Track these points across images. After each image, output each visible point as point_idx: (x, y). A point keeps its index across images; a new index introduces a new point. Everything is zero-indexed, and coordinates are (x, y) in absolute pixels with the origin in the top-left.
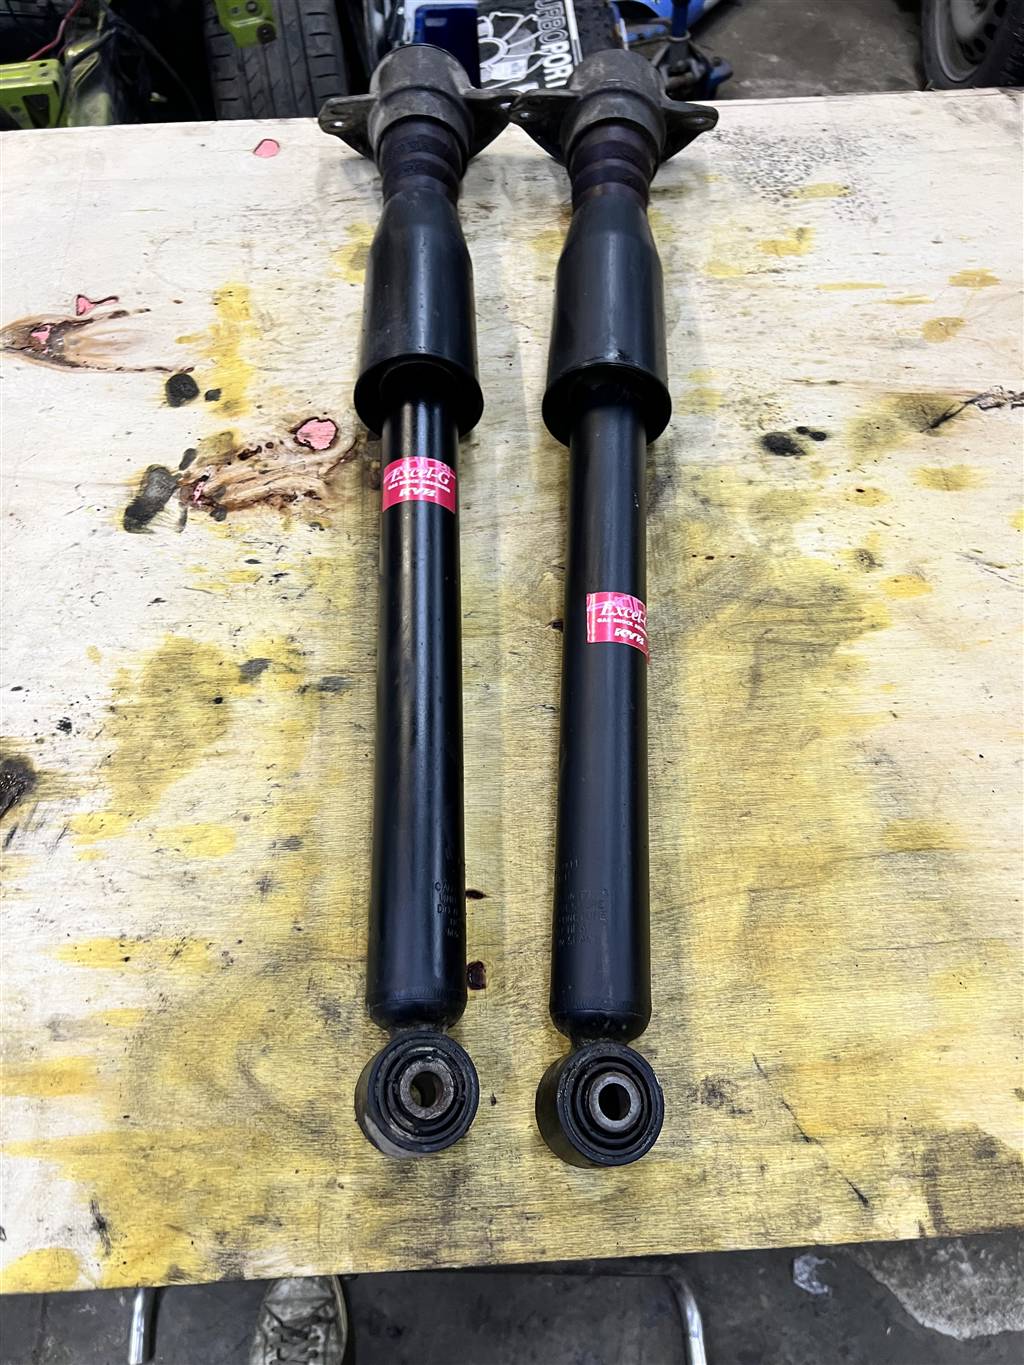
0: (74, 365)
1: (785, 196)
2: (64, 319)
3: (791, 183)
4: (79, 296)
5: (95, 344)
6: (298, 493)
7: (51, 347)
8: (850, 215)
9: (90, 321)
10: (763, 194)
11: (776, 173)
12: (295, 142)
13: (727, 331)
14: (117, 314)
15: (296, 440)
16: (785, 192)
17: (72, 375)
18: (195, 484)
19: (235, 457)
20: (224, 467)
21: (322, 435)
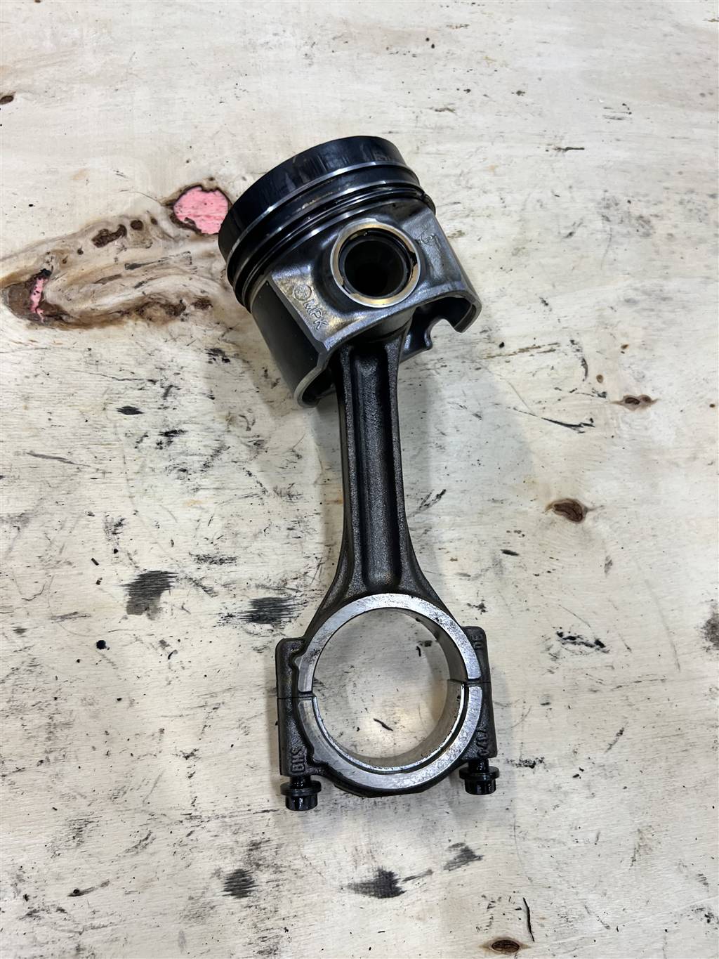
6: (184, 301)
13: (703, 95)
15: (174, 219)
18: (31, 284)
19: (87, 244)
20: (72, 257)
21: (211, 210)
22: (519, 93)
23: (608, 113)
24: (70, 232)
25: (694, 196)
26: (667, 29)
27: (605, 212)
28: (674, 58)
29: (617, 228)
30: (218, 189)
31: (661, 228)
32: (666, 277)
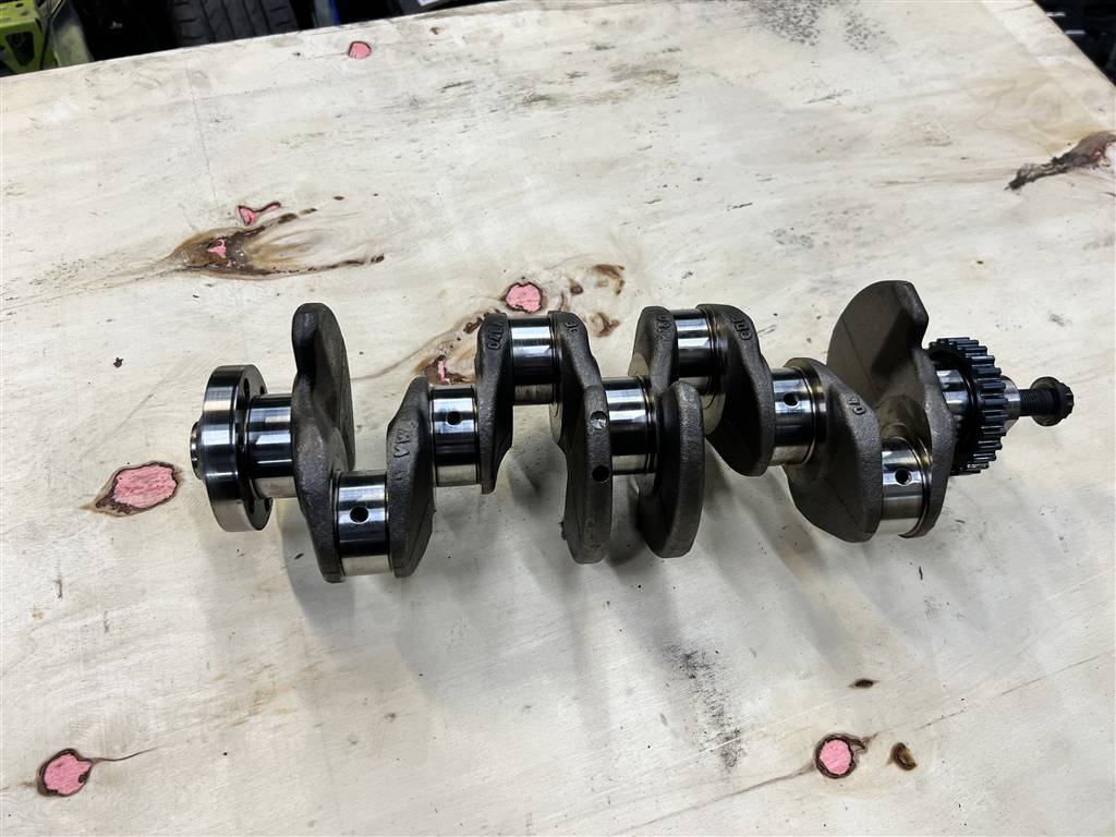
0: (265, 273)
1: (807, 36)
2: (235, 231)
3: (807, 27)
4: (240, 207)
5: (276, 249)
7: (233, 259)
8: (861, 46)
9: (262, 228)
10: (790, 37)
11: (792, 19)
12: (381, 41)
13: (818, 152)
14: (286, 218)
15: (508, 306)
16: (806, 32)
17: (267, 282)
18: (435, 364)
19: (461, 333)
20: (455, 343)
21: (529, 297)
22: (699, 179)
23: (760, 178)
24: (449, 329)
25: (832, 216)
26: (782, 116)
27: (779, 239)
28: (792, 133)
29: (789, 247)
30: (530, 283)
31: (818, 241)
32: (832, 269)
